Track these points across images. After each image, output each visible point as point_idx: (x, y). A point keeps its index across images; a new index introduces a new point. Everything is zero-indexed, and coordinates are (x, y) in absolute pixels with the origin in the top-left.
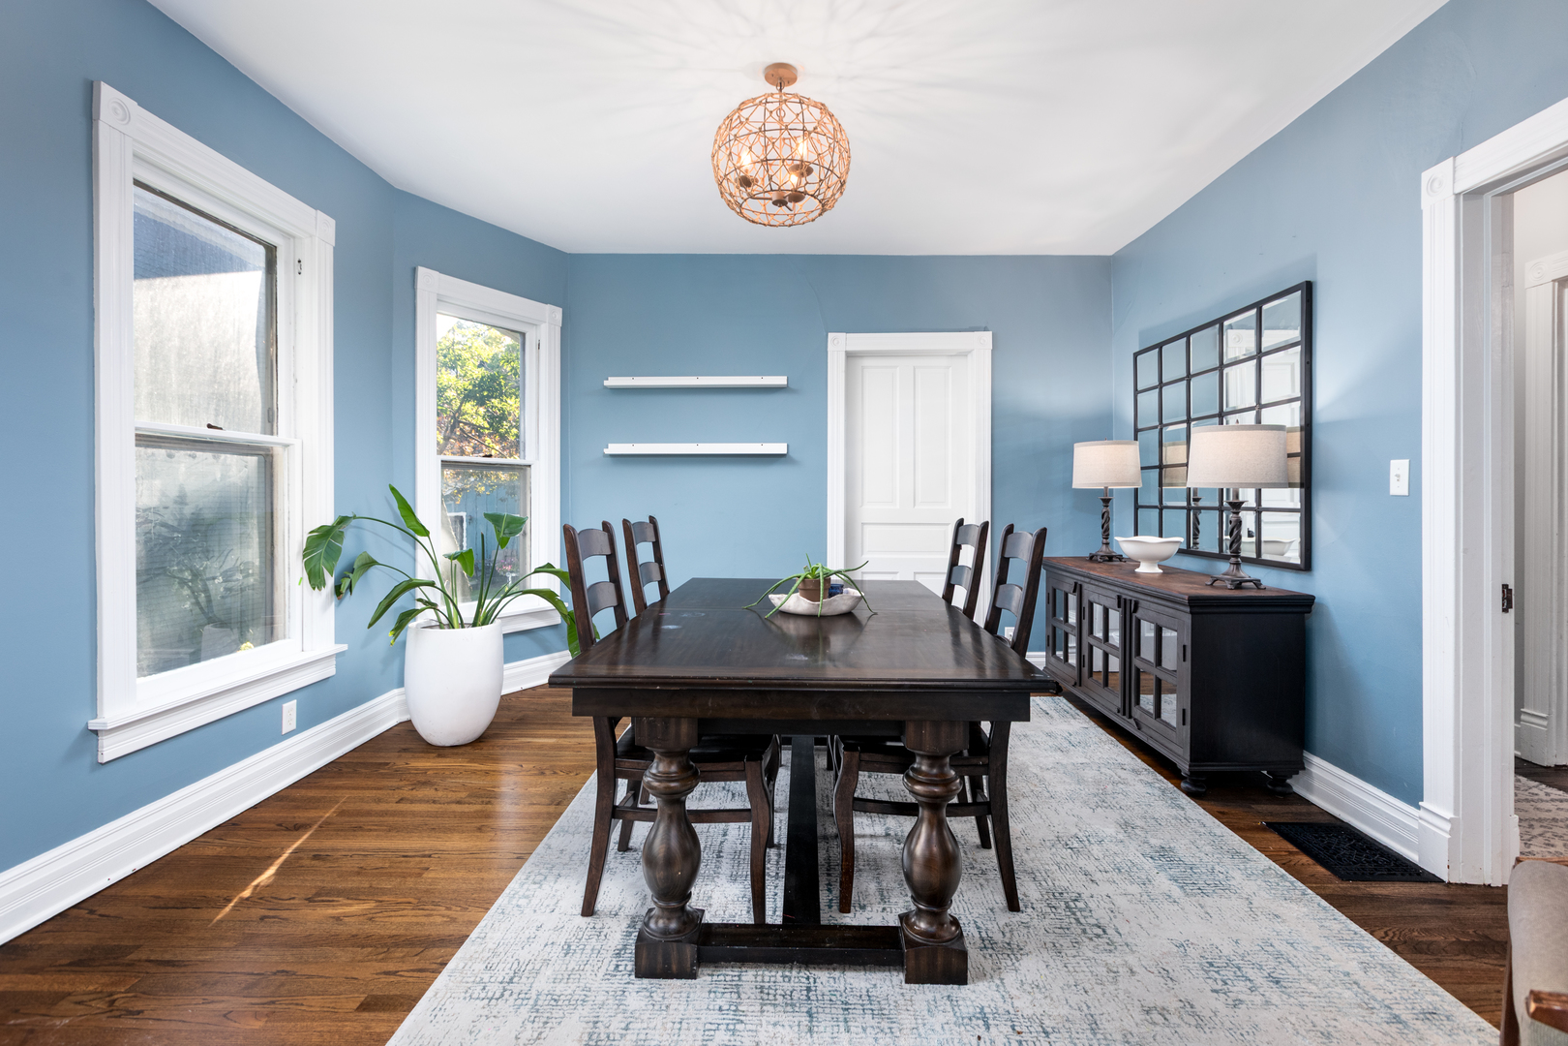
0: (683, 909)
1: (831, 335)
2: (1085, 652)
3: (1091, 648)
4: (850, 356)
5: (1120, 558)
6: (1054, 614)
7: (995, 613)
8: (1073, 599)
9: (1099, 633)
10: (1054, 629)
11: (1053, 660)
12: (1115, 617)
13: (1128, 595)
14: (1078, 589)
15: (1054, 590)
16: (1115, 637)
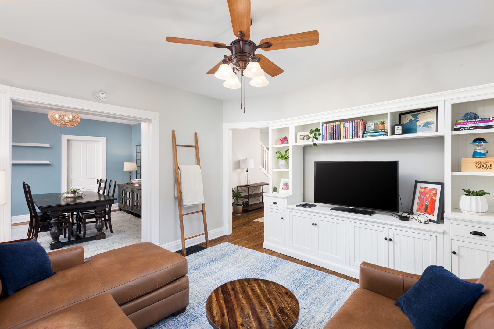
0: (58, 240)
1: (63, 135)
2: (126, 201)
3: (127, 200)
4: (68, 140)
5: (133, 183)
6: (120, 195)
7: (109, 193)
8: (124, 192)
9: (128, 197)
10: (120, 198)
11: (120, 204)
12: (131, 194)
13: (133, 190)
14: (125, 190)
15: (120, 190)
16: (131, 197)
